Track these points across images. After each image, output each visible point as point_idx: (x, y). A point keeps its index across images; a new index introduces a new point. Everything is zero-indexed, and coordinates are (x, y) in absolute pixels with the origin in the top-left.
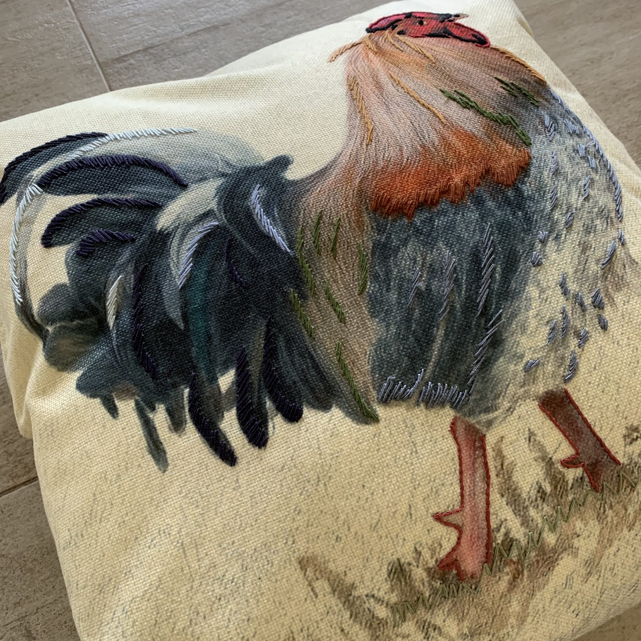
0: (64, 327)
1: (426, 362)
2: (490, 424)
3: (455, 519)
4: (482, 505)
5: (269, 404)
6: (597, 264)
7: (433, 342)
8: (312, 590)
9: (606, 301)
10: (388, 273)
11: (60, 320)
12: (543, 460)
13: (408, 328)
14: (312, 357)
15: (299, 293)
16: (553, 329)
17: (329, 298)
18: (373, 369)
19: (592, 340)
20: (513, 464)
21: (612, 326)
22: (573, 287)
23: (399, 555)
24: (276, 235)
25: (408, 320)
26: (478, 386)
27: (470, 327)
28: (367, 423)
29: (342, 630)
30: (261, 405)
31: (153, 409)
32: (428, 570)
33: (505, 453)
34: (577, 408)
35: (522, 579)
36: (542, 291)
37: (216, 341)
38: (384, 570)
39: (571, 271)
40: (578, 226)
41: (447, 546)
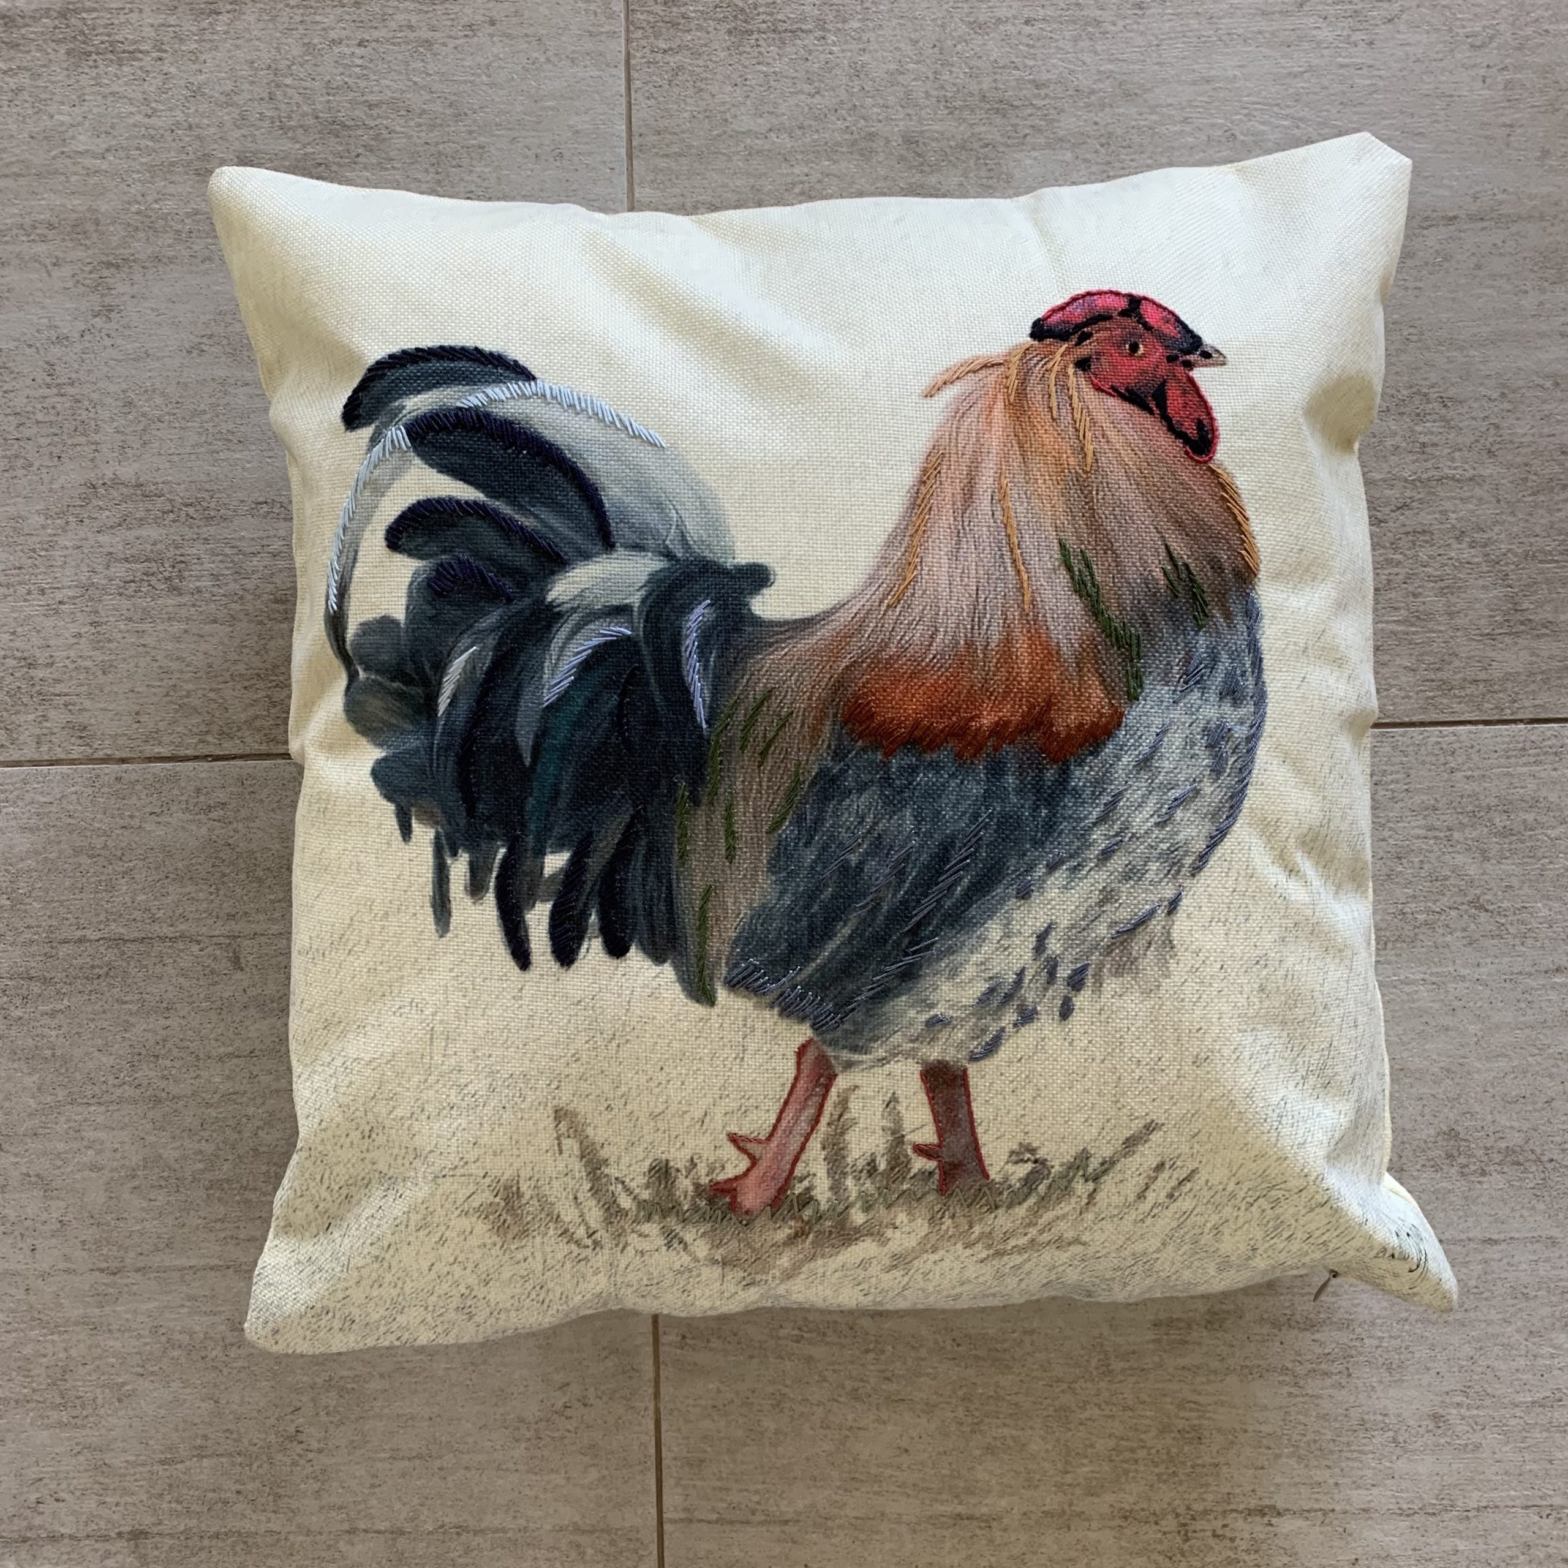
0: (380, 684)
1: (808, 959)
2: (849, 1065)
3: (755, 1149)
4: (794, 1146)
5: (593, 918)
6: (1110, 927)
7: (830, 938)
8: (559, 1144)
9: (1089, 981)
10: (818, 821)
11: (378, 672)
12: (893, 1133)
13: (807, 907)
14: (670, 888)
15: (691, 792)
16: (992, 990)
17: (729, 817)
18: (738, 939)
19: (1035, 1025)
20: (854, 1122)
21: (1076, 1017)
22: (1054, 945)
23: (670, 1157)
24: (697, 694)
25: (812, 896)
26: (859, 1016)
27: (886, 941)
28: (698, 1001)
29: (576, 1198)
30: (584, 915)
31: (454, 854)
32: (697, 1186)
33: (851, 1105)
34: (968, 1096)
35: (804, 1241)
36: (1007, 935)
37: (562, 803)
38: (647, 1164)
39: (1065, 923)
40: (1118, 862)
41: (730, 1172)
